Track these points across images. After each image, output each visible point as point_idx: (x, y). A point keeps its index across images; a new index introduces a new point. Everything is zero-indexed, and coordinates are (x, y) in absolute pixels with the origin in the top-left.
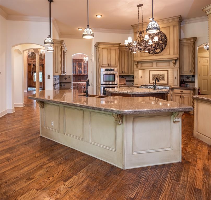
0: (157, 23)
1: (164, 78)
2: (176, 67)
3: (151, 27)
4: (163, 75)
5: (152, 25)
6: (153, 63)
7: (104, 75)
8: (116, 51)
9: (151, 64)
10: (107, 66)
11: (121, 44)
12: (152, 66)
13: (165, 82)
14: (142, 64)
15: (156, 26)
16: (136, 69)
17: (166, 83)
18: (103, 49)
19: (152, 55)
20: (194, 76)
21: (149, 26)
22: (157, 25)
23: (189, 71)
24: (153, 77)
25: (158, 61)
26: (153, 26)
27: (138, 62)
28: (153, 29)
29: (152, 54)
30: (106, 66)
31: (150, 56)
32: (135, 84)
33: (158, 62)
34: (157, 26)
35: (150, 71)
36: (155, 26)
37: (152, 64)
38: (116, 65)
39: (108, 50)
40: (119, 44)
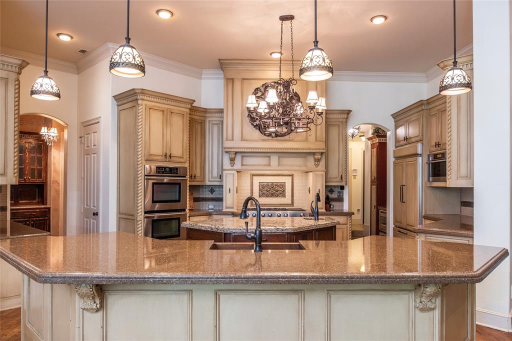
0: (465, 74)
1: (284, 191)
2: (319, 167)
3: (452, 83)
4: (283, 185)
5: (453, 79)
6: (272, 157)
7: (153, 184)
8: (185, 118)
9: (267, 159)
10: (163, 158)
11: (194, 101)
12: (269, 165)
13: (287, 200)
14: (244, 158)
15: (463, 79)
16: (230, 170)
17: (290, 202)
18: (151, 111)
19: (270, 138)
20: (342, 188)
21: (446, 81)
22: (466, 77)
23: (340, 178)
24: (260, 190)
25: (283, 154)
26: (457, 81)
27: (236, 153)
28: (456, 86)
29: (269, 136)
30: (159, 158)
31: (263, 140)
32: (227, 208)
33: (283, 157)
34: (467, 79)
35: (253, 175)
36: (461, 81)
37: (270, 159)
38: (182, 157)
39: (163, 115)
40: (191, 102)
